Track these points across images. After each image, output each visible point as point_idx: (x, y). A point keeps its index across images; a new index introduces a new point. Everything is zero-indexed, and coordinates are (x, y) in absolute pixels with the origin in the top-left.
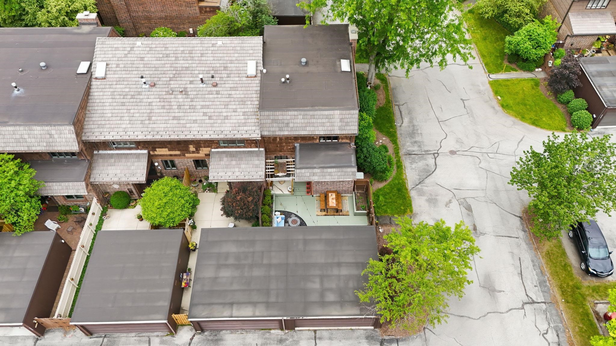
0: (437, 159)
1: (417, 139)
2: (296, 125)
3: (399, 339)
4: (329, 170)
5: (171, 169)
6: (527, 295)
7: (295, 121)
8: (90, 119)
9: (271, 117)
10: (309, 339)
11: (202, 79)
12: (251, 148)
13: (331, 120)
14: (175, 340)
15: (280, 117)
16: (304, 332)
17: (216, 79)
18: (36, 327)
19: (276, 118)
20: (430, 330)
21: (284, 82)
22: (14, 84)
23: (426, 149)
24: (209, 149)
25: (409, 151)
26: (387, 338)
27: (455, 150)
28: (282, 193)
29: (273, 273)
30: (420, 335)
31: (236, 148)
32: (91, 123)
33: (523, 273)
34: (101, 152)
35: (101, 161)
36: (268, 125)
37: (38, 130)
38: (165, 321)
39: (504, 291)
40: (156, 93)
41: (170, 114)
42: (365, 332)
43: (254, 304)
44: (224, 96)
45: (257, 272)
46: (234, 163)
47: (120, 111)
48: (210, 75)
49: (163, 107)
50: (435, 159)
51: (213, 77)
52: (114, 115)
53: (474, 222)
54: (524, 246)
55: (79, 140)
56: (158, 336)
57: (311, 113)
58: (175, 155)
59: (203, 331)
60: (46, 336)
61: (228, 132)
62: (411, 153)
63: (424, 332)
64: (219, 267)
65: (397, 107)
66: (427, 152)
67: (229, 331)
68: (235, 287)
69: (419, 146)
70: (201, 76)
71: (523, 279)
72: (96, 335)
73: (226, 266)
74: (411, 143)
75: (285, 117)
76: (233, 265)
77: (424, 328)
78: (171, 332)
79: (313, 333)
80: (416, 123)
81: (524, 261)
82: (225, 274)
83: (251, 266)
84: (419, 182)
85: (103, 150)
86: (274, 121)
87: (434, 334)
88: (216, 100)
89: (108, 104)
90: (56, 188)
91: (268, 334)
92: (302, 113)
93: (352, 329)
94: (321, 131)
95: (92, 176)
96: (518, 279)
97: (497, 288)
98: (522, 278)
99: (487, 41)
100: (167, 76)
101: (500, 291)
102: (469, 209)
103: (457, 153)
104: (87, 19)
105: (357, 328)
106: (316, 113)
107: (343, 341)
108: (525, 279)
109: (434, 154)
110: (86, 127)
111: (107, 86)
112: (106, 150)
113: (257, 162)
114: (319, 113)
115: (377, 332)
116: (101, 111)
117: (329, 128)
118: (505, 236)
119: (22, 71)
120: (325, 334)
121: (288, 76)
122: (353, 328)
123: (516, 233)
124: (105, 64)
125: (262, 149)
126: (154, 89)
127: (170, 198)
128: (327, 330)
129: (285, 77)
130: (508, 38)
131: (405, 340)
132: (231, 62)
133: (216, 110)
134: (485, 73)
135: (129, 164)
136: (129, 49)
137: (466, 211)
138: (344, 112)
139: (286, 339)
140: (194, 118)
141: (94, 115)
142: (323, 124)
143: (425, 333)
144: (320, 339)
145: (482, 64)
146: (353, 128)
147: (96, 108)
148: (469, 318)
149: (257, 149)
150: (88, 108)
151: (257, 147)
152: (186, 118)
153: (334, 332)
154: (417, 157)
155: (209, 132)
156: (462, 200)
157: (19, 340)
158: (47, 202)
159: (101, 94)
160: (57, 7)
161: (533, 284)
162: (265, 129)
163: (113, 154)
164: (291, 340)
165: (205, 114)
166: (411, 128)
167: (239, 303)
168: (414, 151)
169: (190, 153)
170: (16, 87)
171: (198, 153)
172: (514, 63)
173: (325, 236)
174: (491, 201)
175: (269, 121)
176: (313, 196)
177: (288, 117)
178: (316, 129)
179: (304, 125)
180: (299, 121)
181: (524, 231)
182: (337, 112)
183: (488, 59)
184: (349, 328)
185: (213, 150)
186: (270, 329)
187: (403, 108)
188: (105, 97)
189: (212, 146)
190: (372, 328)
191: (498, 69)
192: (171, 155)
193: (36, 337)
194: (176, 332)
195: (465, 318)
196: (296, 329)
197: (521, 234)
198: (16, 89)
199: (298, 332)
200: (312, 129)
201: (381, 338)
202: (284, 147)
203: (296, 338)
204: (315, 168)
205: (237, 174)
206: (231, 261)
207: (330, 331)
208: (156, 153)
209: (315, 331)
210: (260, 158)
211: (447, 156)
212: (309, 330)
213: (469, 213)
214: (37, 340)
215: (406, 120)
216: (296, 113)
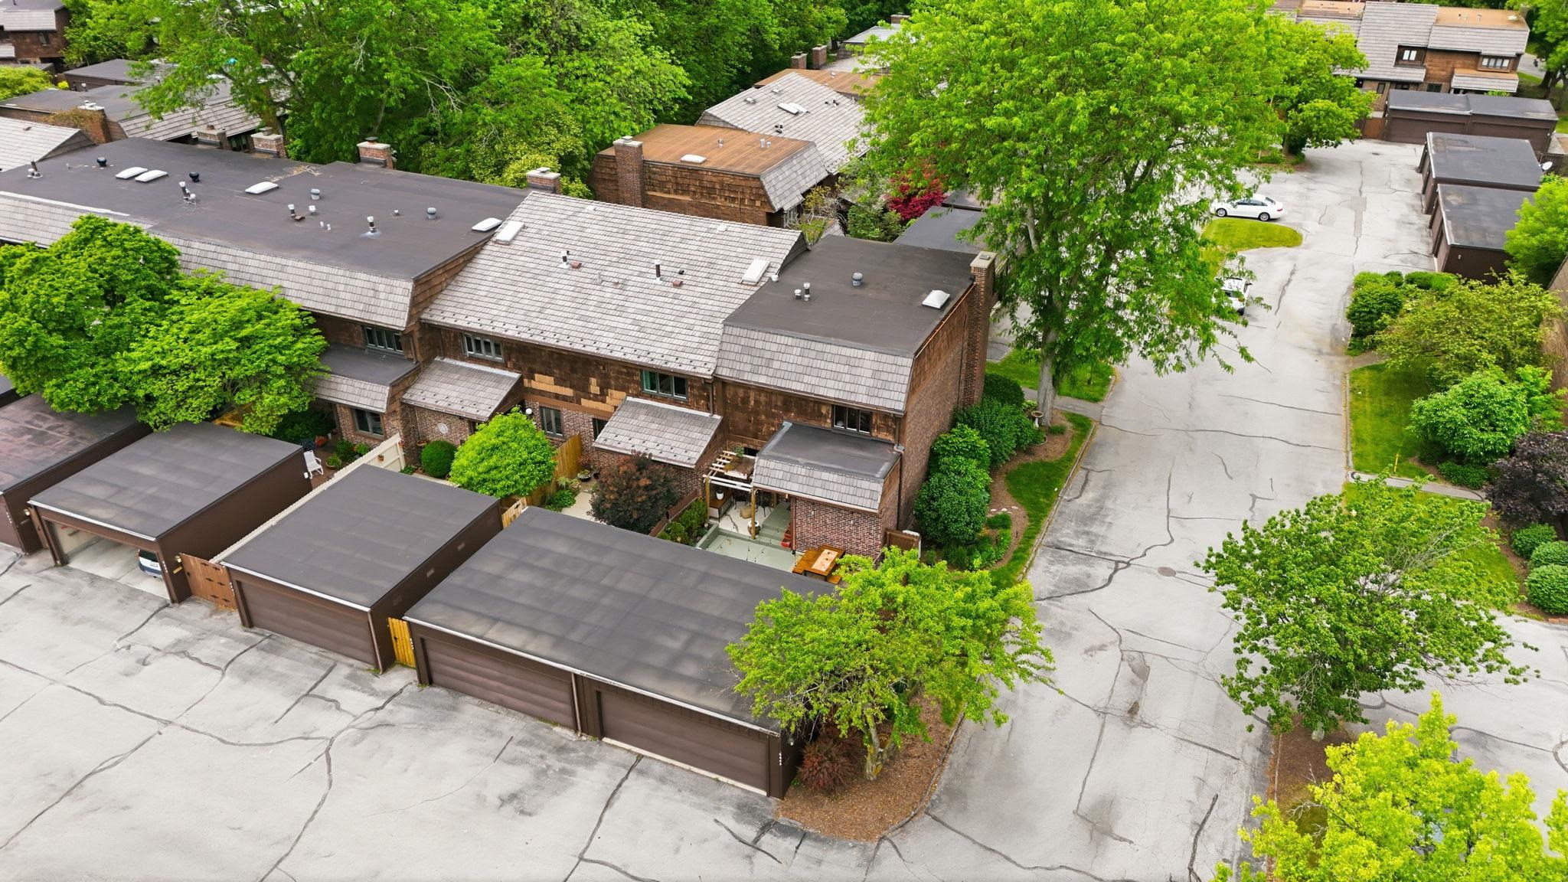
0: (1119, 572)
1: (1092, 530)
2: (784, 366)
3: (810, 834)
4: (826, 475)
5: (554, 436)
6: (1191, 870)
7: (785, 357)
8: (451, 293)
9: (743, 341)
10: (618, 765)
11: (658, 267)
12: (698, 409)
13: (854, 371)
14: (373, 681)
15: (759, 344)
16: (615, 750)
17: (686, 277)
18: (175, 572)
19: (752, 343)
20: (895, 847)
21: (799, 298)
22: (370, 219)
23: (1104, 549)
24: (624, 394)
25: (1061, 542)
26: (783, 820)
27: (1175, 568)
28: (734, 530)
29: (606, 601)
30: (865, 846)
31: (670, 403)
32: (449, 298)
33: (1206, 826)
34: (447, 360)
35: (439, 372)
36: (732, 356)
37: (363, 279)
38: (367, 610)
39: (1131, 842)
40: (573, 278)
41: (578, 311)
42: (743, 794)
43: (536, 632)
44: (683, 303)
45: (577, 592)
46: (654, 426)
47: (503, 292)
48: (678, 270)
49: (573, 299)
50: (1116, 570)
51: (681, 273)
52: (490, 295)
53: (1140, 698)
54: (1244, 775)
55: (414, 312)
56: (351, 666)
57: (819, 346)
58: (565, 398)
59: (431, 682)
60: (184, 606)
61: (659, 356)
62: (1062, 546)
63: (878, 845)
64: (518, 565)
65: (1082, 473)
66: (1103, 556)
67: (476, 701)
68: (523, 599)
69: (1092, 542)
70: (657, 262)
71: (1199, 839)
72: (257, 630)
73: (532, 567)
74: (1076, 532)
75: (768, 346)
76: (542, 569)
77: (883, 838)
78: (377, 667)
79: (634, 759)
80: (1109, 504)
81: (1225, 804)
82: (522, 577)
83: (573, 581)
84: (1048, 595)
85: (450, 357)
86: (748, 350)
87: (900, 855)
88: (667, 306)
89: (490, 279)
90: (344, 388)
91: (546, 730)
92: (803, 343)
93: (717, 780)
94: (830, 390)
95: (409, 391)
96: (1187, 834)
97: (1119, 830)
98: (1198, 833)
99: (1387, 420)
100: (608, 258)
101: (1122, 839)
102: (1142, 673)
103: (1177, 575)
104: (542, 179)
105: (731, 782)
106: (828, 348)
107: (686, 794)
108: (1205, 838)
109: (1117, 562)
110: (437, 302)
111: (506, 256)
112: (455, 358)
113: (696, 435)
114: (834, 349)
115: (770, 804)
116: (475, 286)
117: (848, 387)
118: (1204, 746)
119: (398, 214)
120: (657, 768)
121: (807, 285)
122: (722, 779)
123: (1239, 750)
124: (522, 224)
125: (718, 417)
126: (575, 272)
127: (505, 440)
128: (666, 763)
129: (801, 287)
130: (1419, 402)
131: (824, 841)
132: (726, 258)
133: (657, 321)
134: (1348, 467)
135: (478, 387)
136: (570, 213)
137: (1130, 675)
138: (884, 358)
139: (574, 750)
140: (614, 324)
141: (461, 289)
142: (836, 376)
143: (878, 847)
144: (641, 772)
145: (1347, 452)
146: (896, 396)
147: (470, 280)
148: (1008, 859)
149: (707, 415)
150: (457, 278)
151: (708, 410)
152: (601, 321)
153: (678, 772)
154: (1072, 556)
155: (626, 350)
156: (1135, 654)
157: (141, 598)
158: (330, 435)
159: (490, 263)
160: (517, 175)
161: (1222, 853)
162: (726, 363)
163: (462, 368)
164: (582, 753)
165: (635, 322)
166: (1093, 510)
167: (510, 623)
168: (1071, 545)
169: (590, 399)
170: (372, 224)
171: (604, 401)
172: (1434, 464)
173: (748, 580)
174: (1210, 675)
175: (737, 348)
176: (794, 553)
177: (774, 347)
178: (823, 382)
179: (800, 369)
180: (791, 359)
181: (1263, 751)
182: (870, 355)
183: (1369, 448)
184: (714, 776)
185: (630, 399)
186: (556, 724)
187: (1094, 478)
188: (492, 268)
189: (628, 388)
190: (764, 793)
191: (1382, 464)
192: (557, 396)
193: (169, 602)
194: (385, 670)
195: (996, 856)
196: (606, 740)
197: (1251, 754)
198: (371, 228)
199: (606, 747)
200: (815, 381)
201: (770, 817)
202: (762, 425)
203: (594, 754)
204: (797, 462)
205: (649, 444)
206: (545, 563)
207: (670, 768)
208: (535, 385)
209: (640, 757)
210: (706, 431)
211: (1149, 573)
212: (629, 751)
213: (1137, 679)
214: (167, 606)
215: (1089, 496)
216: (790, 341)
